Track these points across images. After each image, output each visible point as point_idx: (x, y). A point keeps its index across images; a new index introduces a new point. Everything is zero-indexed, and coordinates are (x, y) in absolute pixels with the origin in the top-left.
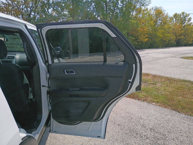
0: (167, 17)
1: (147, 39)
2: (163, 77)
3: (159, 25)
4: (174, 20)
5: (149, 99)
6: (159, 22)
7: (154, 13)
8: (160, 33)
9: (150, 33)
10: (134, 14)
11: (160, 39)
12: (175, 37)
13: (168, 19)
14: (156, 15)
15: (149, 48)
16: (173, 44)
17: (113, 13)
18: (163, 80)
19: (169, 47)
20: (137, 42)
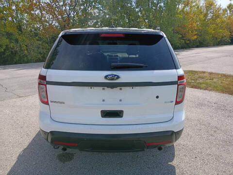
0: (219, 9)
1: (196, 37)
2: (219, 74)
3: (210, 19)
4: (228, 11)
5: (210, 88)
6: (210, 16)
7: (204, 5)
8: (211, 29)
9: (199, 29)
10: (180, 7)
11: (211, 36)
12: (230, 33)
13: (221, 12)
14: (207, 7)
15: (198, 47)
16: (226, 42)
17: (156, 7)
18: (220, 76)
19: (222, 45)
20: (184, 40)
